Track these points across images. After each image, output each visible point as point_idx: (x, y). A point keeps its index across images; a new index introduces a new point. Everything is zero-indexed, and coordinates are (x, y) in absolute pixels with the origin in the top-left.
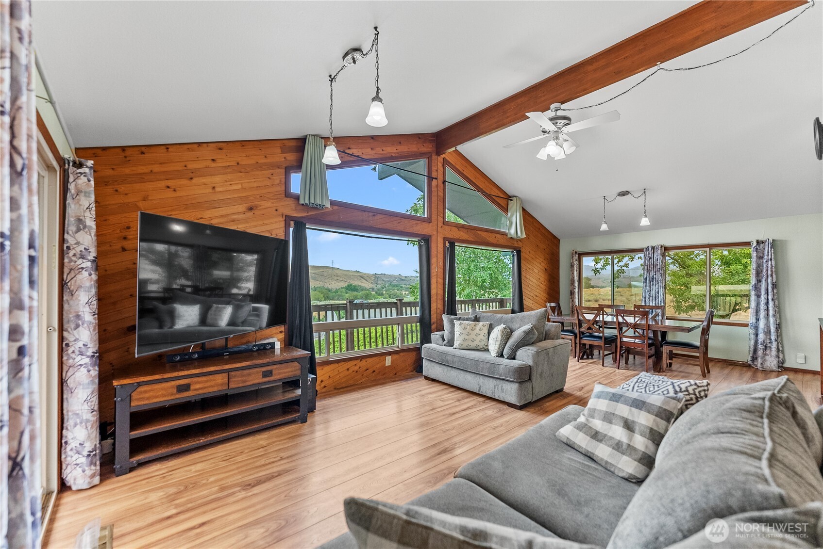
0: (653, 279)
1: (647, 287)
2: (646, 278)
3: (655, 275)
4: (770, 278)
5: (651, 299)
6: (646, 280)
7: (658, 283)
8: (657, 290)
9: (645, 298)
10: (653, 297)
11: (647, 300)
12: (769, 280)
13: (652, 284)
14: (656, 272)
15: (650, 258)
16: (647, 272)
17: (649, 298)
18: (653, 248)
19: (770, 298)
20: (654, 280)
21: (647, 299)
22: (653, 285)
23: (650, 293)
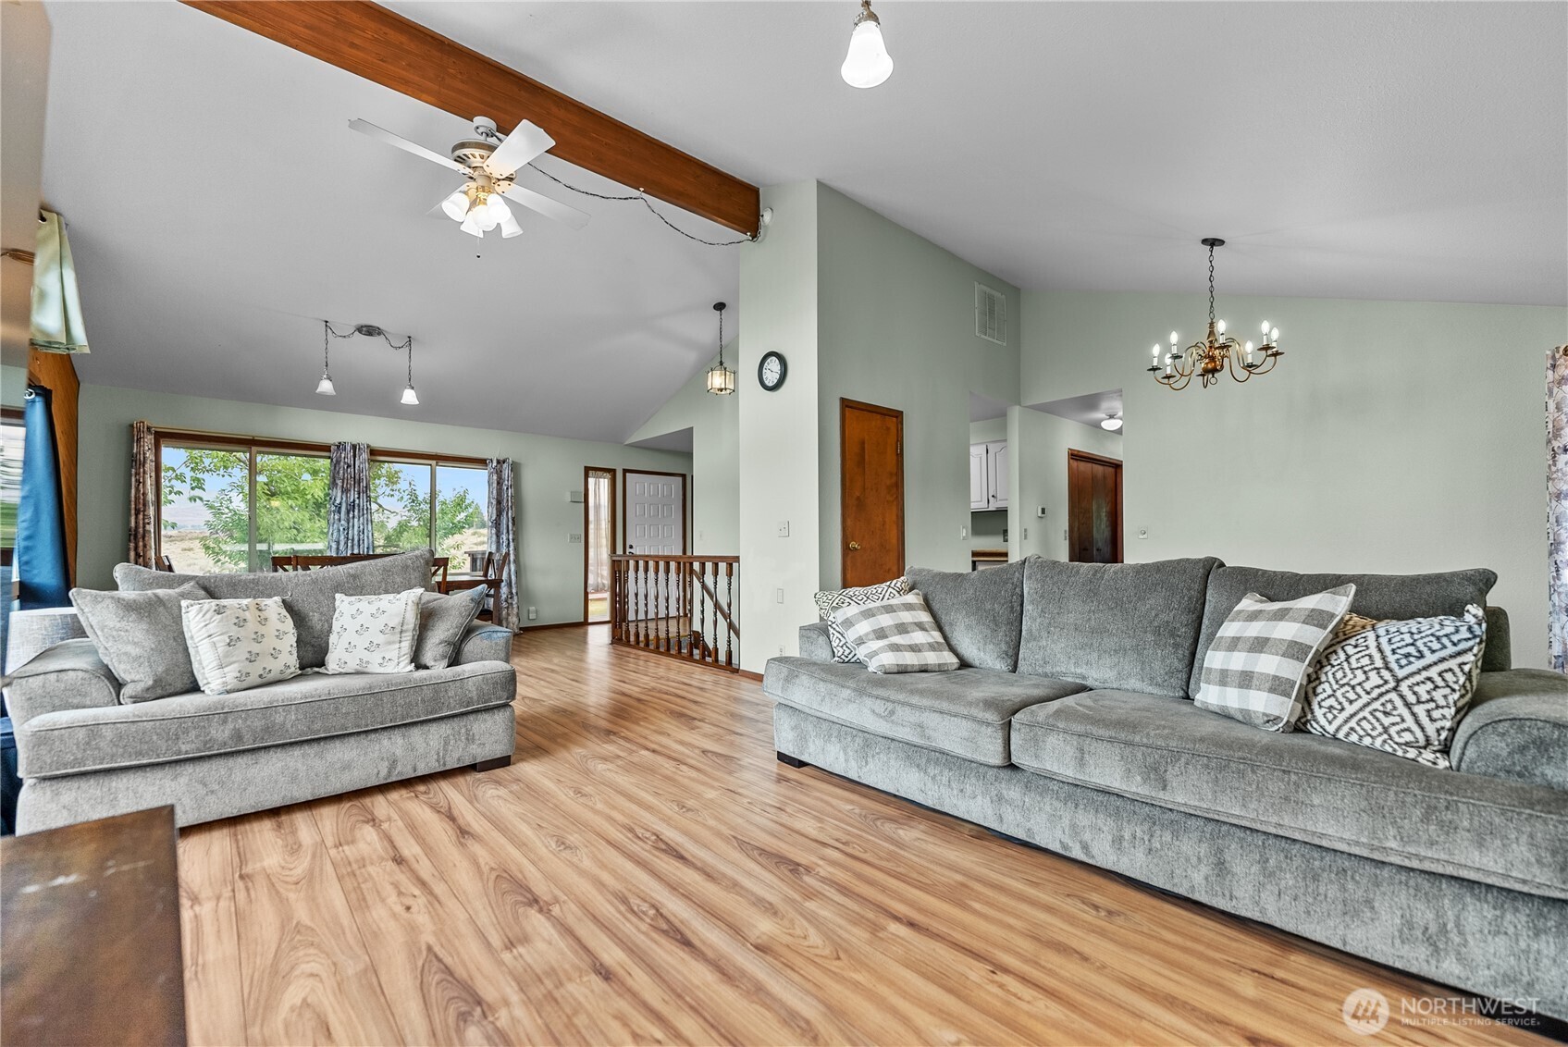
0: (354, 506)
1: (343, 522)
2: (340, 504)
3: (359, 498)
4: (510, 511)
5: (349, 544)
6: (340, 508)
7: (363, 515)
8: (361, 527)
9: (338, 543)
10: (353, 540)
11: (342, 547)
12: (510, 514)
13: (351, 516)
14: (359, 494)
15: (349, 466)
16: (342, 492)
17: (346, 543)
18: (354, 447)
19: (511, 537)
20: (356, 507)
21: (342, 543)
22: (354, 517)
23: (348, 533)
